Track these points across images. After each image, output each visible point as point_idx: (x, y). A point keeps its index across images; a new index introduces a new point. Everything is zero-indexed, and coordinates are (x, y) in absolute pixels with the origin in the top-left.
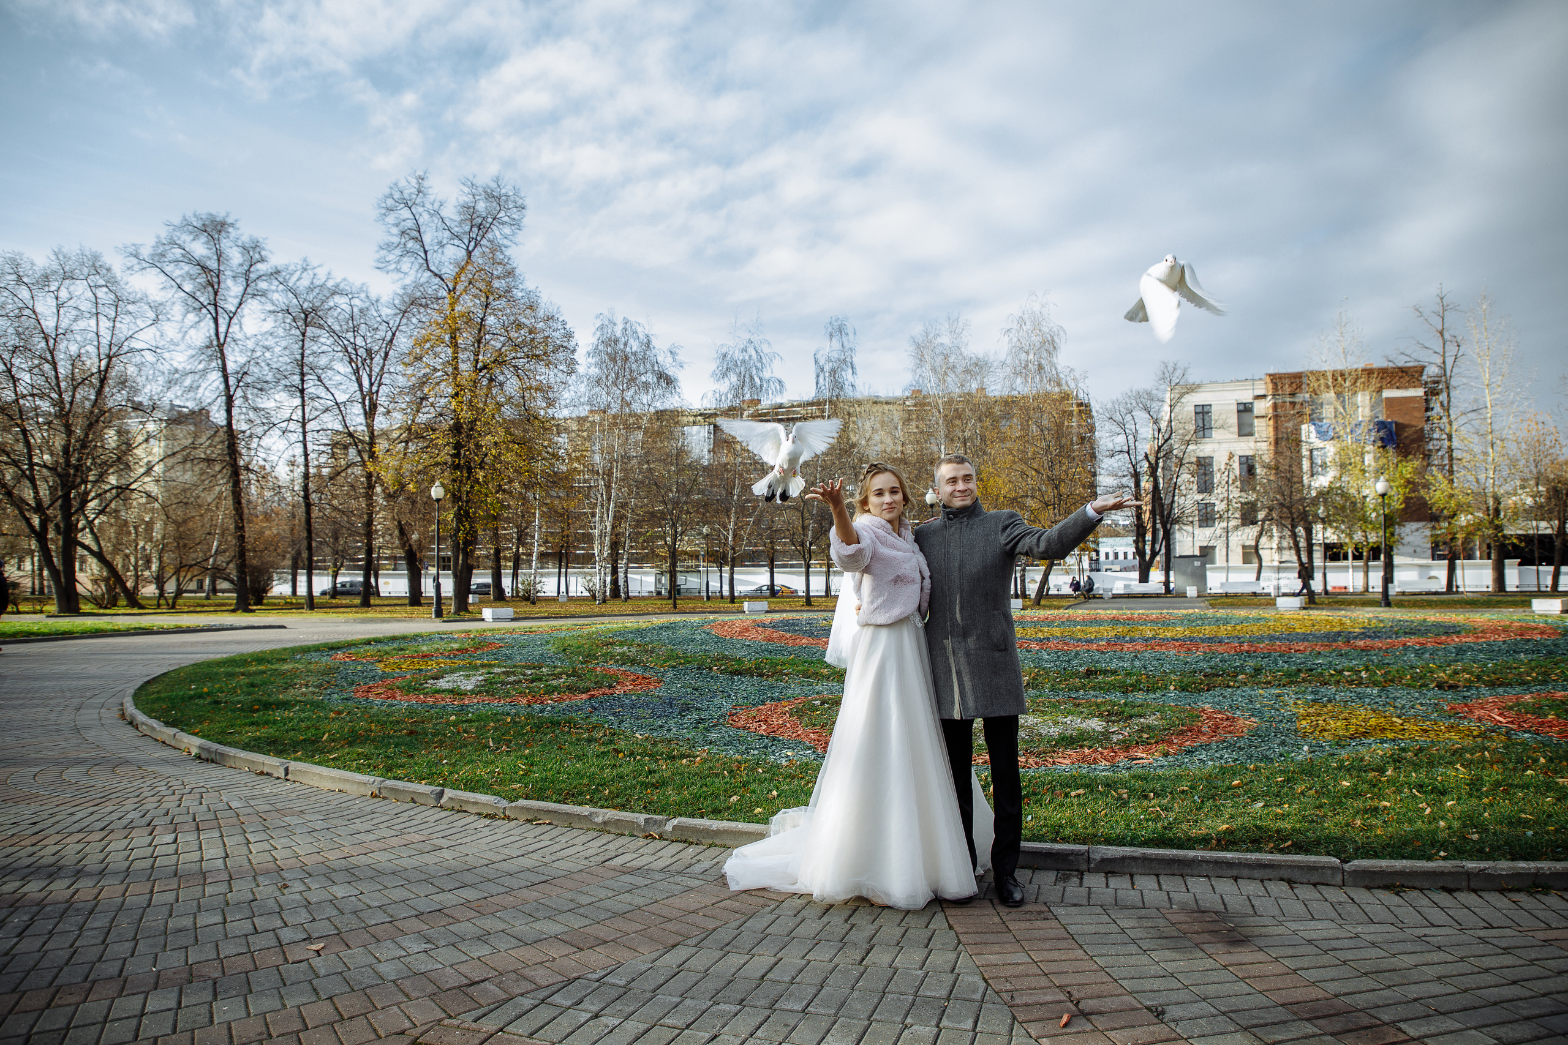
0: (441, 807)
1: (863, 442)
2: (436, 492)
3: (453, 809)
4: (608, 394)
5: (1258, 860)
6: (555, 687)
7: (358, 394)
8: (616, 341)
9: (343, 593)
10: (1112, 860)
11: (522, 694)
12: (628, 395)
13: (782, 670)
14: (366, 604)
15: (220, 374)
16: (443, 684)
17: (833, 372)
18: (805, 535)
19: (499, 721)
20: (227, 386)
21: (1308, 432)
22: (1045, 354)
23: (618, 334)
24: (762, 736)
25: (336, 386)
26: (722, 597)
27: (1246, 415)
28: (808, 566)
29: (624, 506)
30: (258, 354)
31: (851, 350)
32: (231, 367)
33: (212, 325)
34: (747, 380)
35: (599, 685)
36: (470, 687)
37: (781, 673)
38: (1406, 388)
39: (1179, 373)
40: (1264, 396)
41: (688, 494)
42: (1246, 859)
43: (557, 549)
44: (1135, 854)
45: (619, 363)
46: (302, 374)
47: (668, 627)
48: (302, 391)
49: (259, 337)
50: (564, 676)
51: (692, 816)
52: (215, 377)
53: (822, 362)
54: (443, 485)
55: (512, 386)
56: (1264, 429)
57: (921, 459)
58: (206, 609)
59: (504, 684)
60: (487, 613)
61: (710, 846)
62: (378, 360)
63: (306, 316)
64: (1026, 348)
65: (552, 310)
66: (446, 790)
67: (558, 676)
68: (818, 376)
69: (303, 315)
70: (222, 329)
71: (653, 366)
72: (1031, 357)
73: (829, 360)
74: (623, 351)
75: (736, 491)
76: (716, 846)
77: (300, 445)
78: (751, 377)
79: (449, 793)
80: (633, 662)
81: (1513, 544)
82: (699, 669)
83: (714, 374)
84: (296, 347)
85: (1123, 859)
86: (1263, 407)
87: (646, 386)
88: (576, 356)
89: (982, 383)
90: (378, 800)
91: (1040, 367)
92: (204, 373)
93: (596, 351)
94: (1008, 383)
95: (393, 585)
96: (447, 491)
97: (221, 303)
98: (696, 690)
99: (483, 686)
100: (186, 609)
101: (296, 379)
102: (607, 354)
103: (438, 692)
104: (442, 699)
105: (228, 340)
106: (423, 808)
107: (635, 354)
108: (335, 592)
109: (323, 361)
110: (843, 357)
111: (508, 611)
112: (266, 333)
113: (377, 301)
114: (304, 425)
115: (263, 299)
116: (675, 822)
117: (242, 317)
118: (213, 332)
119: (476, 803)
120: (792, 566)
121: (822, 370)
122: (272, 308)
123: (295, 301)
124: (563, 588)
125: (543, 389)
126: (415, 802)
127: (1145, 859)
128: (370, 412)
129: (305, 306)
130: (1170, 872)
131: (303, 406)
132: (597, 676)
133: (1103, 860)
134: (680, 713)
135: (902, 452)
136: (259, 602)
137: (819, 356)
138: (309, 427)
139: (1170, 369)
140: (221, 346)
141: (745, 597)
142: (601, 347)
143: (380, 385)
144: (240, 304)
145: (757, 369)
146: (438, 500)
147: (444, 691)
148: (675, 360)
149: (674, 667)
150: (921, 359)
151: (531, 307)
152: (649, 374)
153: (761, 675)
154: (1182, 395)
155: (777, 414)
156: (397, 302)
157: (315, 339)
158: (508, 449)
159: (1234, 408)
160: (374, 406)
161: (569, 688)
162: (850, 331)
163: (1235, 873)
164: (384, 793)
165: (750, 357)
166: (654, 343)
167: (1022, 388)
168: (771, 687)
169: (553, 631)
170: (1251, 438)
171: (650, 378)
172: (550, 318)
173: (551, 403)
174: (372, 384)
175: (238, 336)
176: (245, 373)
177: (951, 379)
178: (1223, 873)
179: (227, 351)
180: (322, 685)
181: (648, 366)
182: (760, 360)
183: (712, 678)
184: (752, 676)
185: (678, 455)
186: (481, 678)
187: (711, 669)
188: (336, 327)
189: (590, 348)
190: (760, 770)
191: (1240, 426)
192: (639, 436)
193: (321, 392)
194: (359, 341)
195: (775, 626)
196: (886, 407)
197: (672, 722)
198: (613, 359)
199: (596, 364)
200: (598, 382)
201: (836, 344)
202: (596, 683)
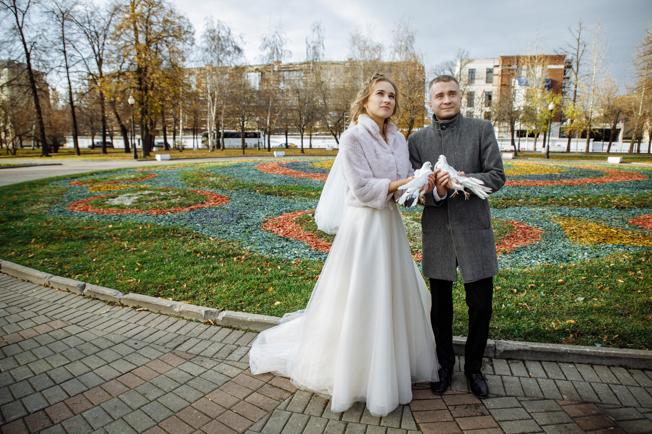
0: (84, 295)
1: (327, 81)
2: (131, 101)
3: (90, 297)
4: (212, 56)
5: (607, 353)
6: (173, 204)
7: (94, 54)
8: (214, 31)
9: (97, 147)
10: (511, 351)
11: (155, 208)
12: (221, 56)
13: (291, 192)
14: (105, 152)
15: (22, 43)
16: (116, 202)
17: (314, 48)
18: (301, 122)
19: (135, 228)
20: (26, 49)
21: (515, 82)
22: (409, 43)
23: (215, 27)
24: (281, 237)
25: (81, 50)
26: (265, 148)
27: (490, 74)
28: (302, 136)
29: (221, 108)
30: (41, 33)
31: (323, 37)
32: (27, 39)
33: (15, 18)
34: (275, 50)
35: (196, 202)
36: (129, 204)
37: (290, 194)
38: (557, 64)
39: (465, 53)
40: (498, 66)
41: (249, 103)
42: (599, 353)
43: (192, 127)
44: (527, 348)
45: (216, 41)
46: (64, 44)
47: (237, 166)
48: (65, 52)
49: (40, 25)
50: (179, 197)
51: (236, 309)
52: (19, 44)
53: (309, 43)
54: (134, 97)
55: (165, 51)
56: (497, 80)
57: (352, 89)
58: (31, 155)
59: (147, 202)
60: (158, 157)
61: (246, 331)
62: (101, 37)
63: (63, 14)
64: (401, 39)
65: (181, 14)
66: (88, 285)
67: (176, 197)
68: (307, 49)
69: (62, 15)
70: (20, 20)
71: (232, 43)
72: (403, 43)
73: (313, 42)
74: (218, 36)
75: (270, 102)
76: (250, 331)
77: (67, 78)
78: (277, 49)
79: (89, 286)
80: (217, 187)
81: (596, 133)
82: (249, 191)
83: (260, 48)
84: (60, 30)
85: (519, 351)
86: (497, 71)
87: (229, 53)
88: (195, 37)
89: (380, 56)
90: (47, 289)
91: (407, 48)
92: (13, 42)
93: (205, 36)
94: (392, 56)
95: (119, 143)
96: (136, 100)
97: (17, 6)
98: (247, 204)
99: (135, 203)
100: (21, 155)
101: (61, 47)
102: (211, 37)
103: (111, 207)
104: (112, 211)
105: (24, 25)
106: (73, 296)
107: (223, 37)
108: (93, 146)
109: (75, 37)
110: (318, 41)
111: (168, 156)
112: (44, 22)
113: (98, 8)
114: (67, 68)
115: (39, 5)
116: (224, 314)
117: (30, 14)
118: (15, 21)
119: (103, 295)
120: (295, 135)
121: (309, 47)
122: (46, 10)
123: (57, 7)
124: (196, 145)
125: (180, 53)
126: (69, 292)
127: (533, 351)
128: (100, 63)
129: (62, 9)
130: (548, 359)
131: (66, 59)
132: (196, 197)
133: (505, 351)
134: (237, 221)
135: (344, 86)
136: (56, 151)
137: (308, 40)
138: (70, 70)
139: (462, 52)
140: (20, 28)
141: (275, 148)
142: (208, 34)
143: (103, 50)
144: (28, 7)
145: (280, 46)
146: (132, 105)
147: (114, 206)
148: (242, 41)
149: (237, 190)
150: (354, 43)
151: (172, 12)
152: (231, 47)
153: (281, 195)
154: (466, 64)
155: (289, 68)
156: (108, 9)
157: (70, 27)
158: (163, 81)
159: (485, 71)
160: (101, 60)
161: (180, 204)
162: (322, 28)
163: (591, 361)
164: (52, 285)
165: (277, 40)
166: (232, 32)
167: (398, 58)
168: (286, 202)
169: (184, 167)
170: (491, 84)
171: (231, 49)
172: (180, 17)
173: (184, 60)
174: (99, 50)
175: (29, 23)
176: (35, 43)
177: (367, 53)
178: (583, 361)
179: (24, 31)
180: (53, 202)
181: (230, 43)
182: (281, 41)
183: (256, 196)
184: (276, 196)
185: (244, 85)
186: (137, 198)
187: (255, 191)
188: (79, 21)
189: (202, 34)
190: (279, 267)
191: (487, 78)
192: (227, 76)
193: (74, 53)
194: (92, 29)
195: (288, 166)
196: (337, 66)
197: (231, 228)
198: (213, 39)
199: (205, 42)
200: (207, 50)
201: (316, 35)
202: (195, 201)
